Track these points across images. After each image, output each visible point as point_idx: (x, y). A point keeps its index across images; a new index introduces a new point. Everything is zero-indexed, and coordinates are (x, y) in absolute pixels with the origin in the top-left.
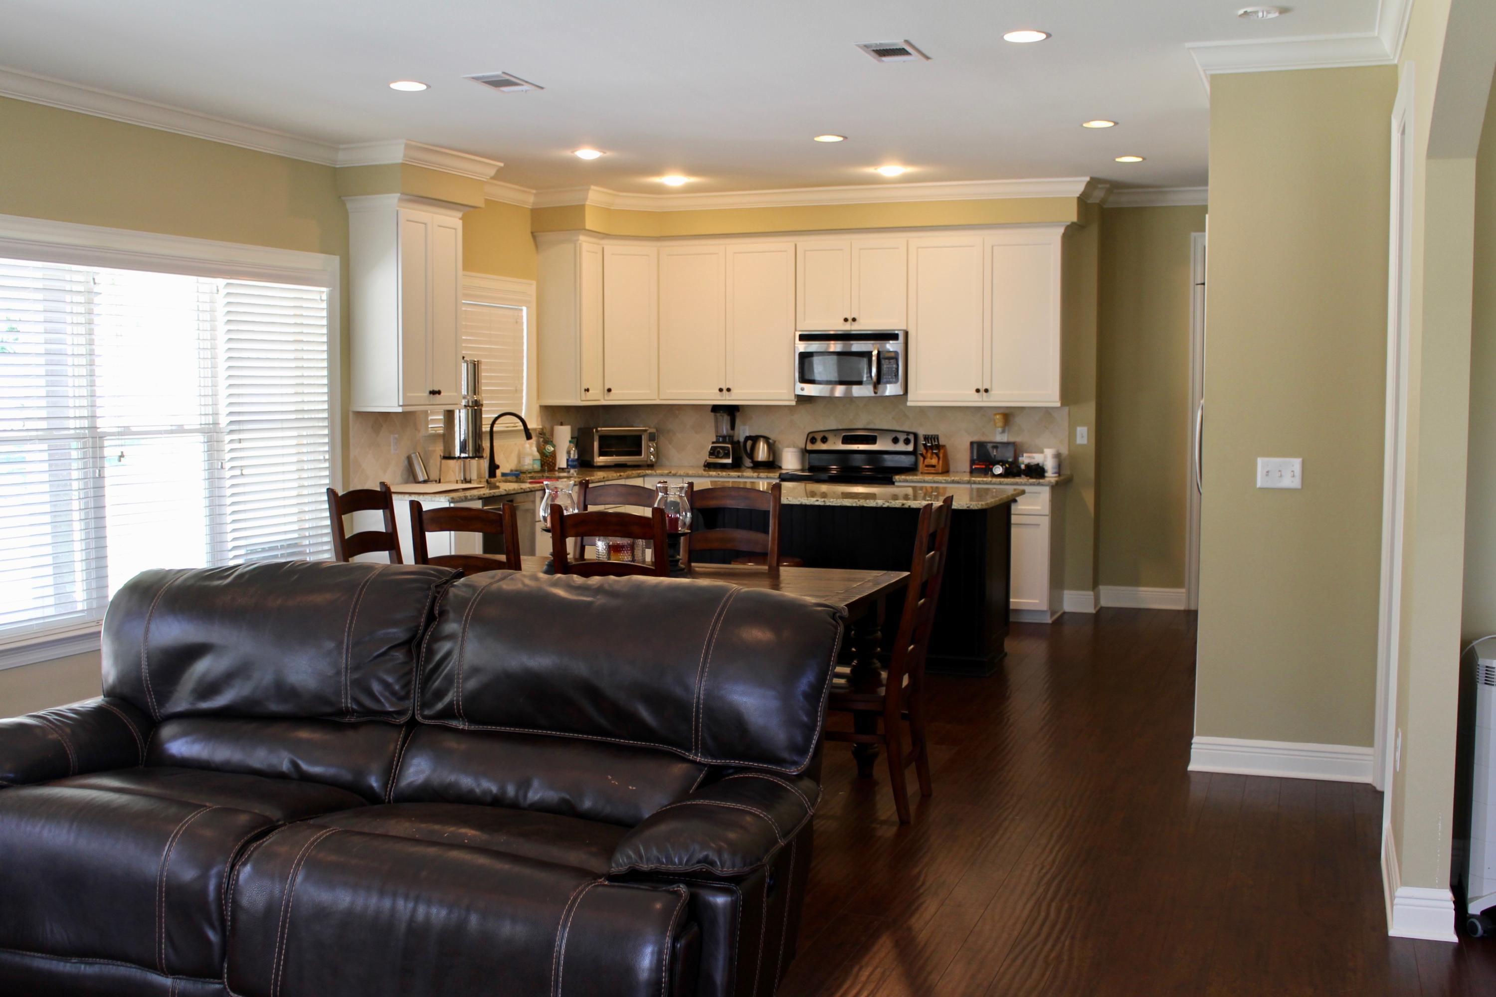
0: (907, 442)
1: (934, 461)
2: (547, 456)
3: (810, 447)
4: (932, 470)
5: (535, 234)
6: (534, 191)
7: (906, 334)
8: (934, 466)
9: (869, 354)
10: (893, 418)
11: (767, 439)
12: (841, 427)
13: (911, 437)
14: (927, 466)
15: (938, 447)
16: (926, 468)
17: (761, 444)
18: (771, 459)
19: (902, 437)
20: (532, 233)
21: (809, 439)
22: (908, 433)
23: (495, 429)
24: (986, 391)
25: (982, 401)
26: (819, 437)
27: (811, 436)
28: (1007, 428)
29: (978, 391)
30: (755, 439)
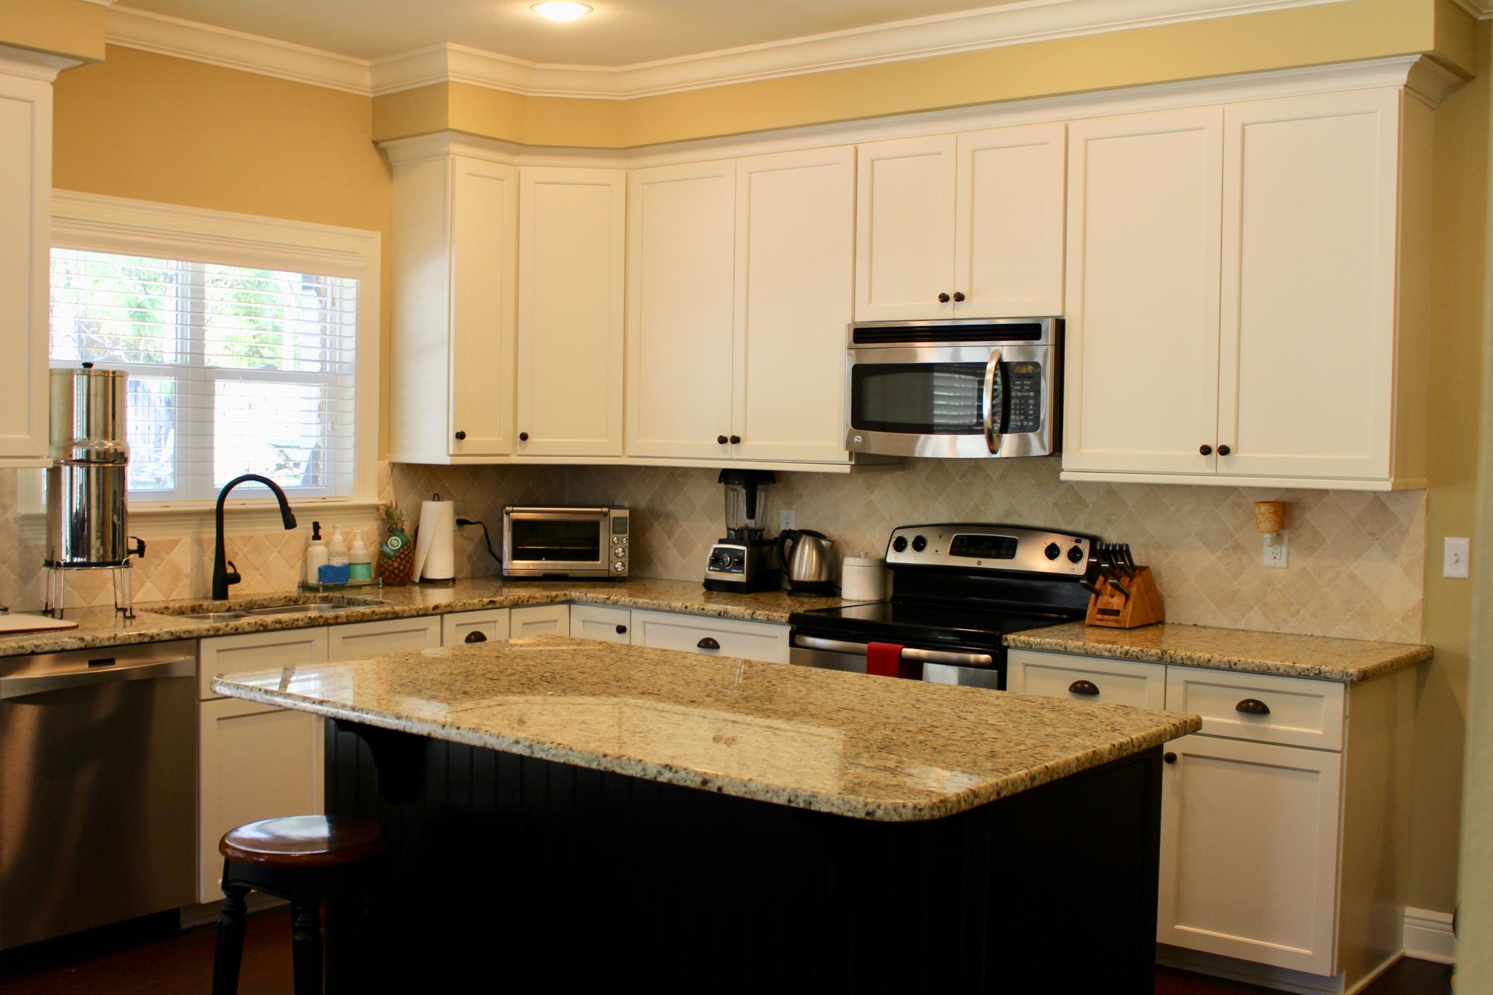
0: (1074, 555)
1: (1116, 602)
2: (389, 558)
3: (894, 557)
4: (1110, 620)
5: (382, 145)
6: (367, 63)
7: (1060, 325)
8: (1117, 613)
9: (977, 369)
10: (1055, 504)
11: (816, 536)
12: (957, 521)
13: (1085, 547)
14: (1103, 612)
15: (1133, 571)
16: (1099, 616)
17: (807, 547)
18: (823, 578)
19: (1065, 544)
20: (376, 143)
21: (893, 540)
22: (1079, 536)
23: (227, 505)
24: (1224, 451)
25: (1216, 475)
26: (910, 539)
27: (898, 534)
28: (1286, 534)
29: (1206, 450)
30: (795, 536)
